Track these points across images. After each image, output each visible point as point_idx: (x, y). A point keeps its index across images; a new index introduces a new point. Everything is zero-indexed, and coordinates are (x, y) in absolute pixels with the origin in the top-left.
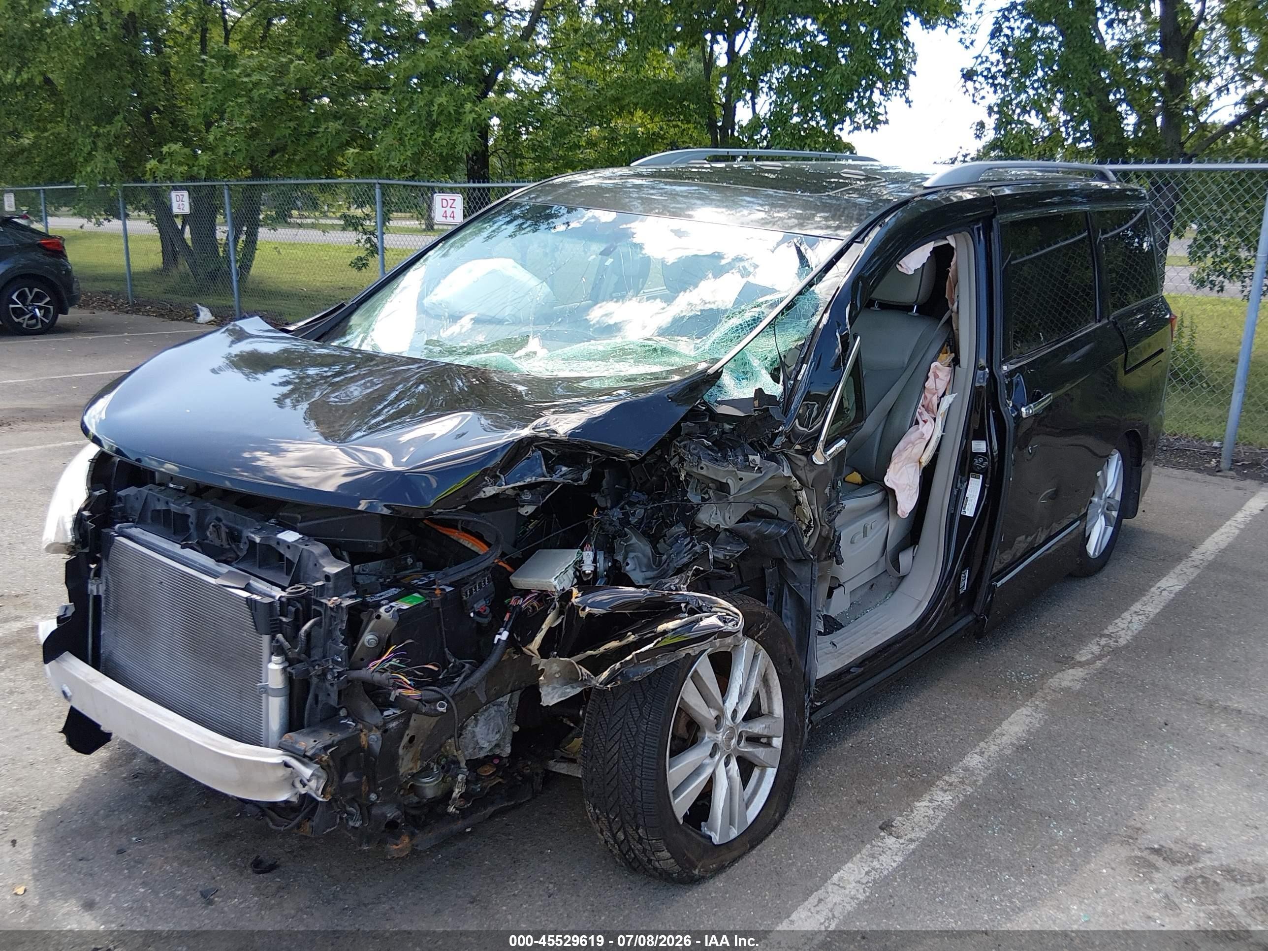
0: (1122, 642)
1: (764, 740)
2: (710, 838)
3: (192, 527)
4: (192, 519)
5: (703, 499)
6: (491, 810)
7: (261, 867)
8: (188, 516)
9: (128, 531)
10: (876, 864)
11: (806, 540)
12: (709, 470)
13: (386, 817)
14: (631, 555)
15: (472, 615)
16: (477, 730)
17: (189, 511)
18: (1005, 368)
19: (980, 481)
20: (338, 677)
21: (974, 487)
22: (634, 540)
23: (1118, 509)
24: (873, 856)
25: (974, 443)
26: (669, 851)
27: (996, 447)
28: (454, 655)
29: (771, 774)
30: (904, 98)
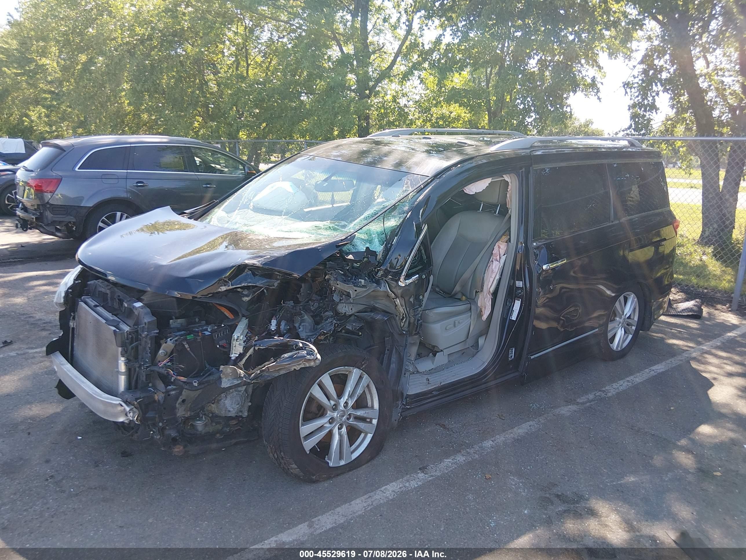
0: (610, 395)
1: (368, 420)
2: (328, 463)
3: (109, 299)
4: (109, 296)
5: (340, 300)
6: (234, 441)
7: (125, 454)
8: (108, 294)
9: (87, 300)
10: (407, 484)
11: (402, 324)
12: (341, 286)
13: (171, 435)
14: (302, 324)
15: (218, 346)
16: (226, 402)
17: (108, 292)
18: (535, 244)
19: (520, 302)
20: (146, 368)
21: (517, 304)
22: (306, 317)
23: (636, 325)
24: (408, 481)
25: (517, 282)
26: (296, 465)
27: (528, 285)
28: (209, 365)
29: (370, 436)
30: (597, 96)
